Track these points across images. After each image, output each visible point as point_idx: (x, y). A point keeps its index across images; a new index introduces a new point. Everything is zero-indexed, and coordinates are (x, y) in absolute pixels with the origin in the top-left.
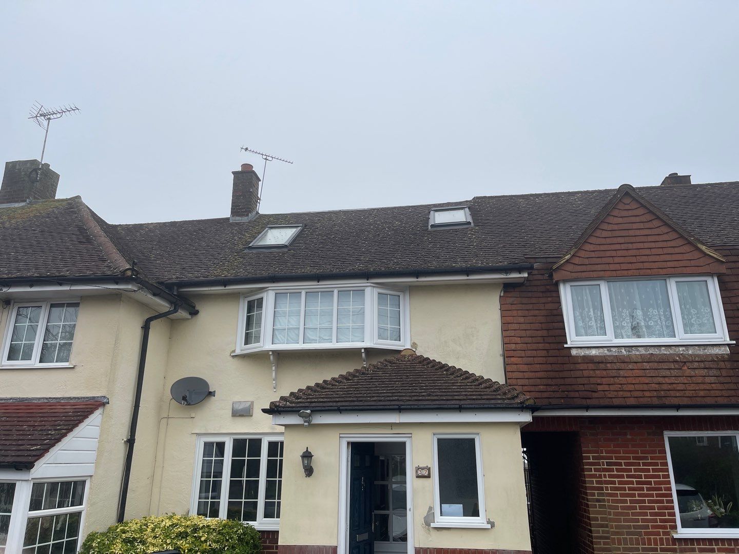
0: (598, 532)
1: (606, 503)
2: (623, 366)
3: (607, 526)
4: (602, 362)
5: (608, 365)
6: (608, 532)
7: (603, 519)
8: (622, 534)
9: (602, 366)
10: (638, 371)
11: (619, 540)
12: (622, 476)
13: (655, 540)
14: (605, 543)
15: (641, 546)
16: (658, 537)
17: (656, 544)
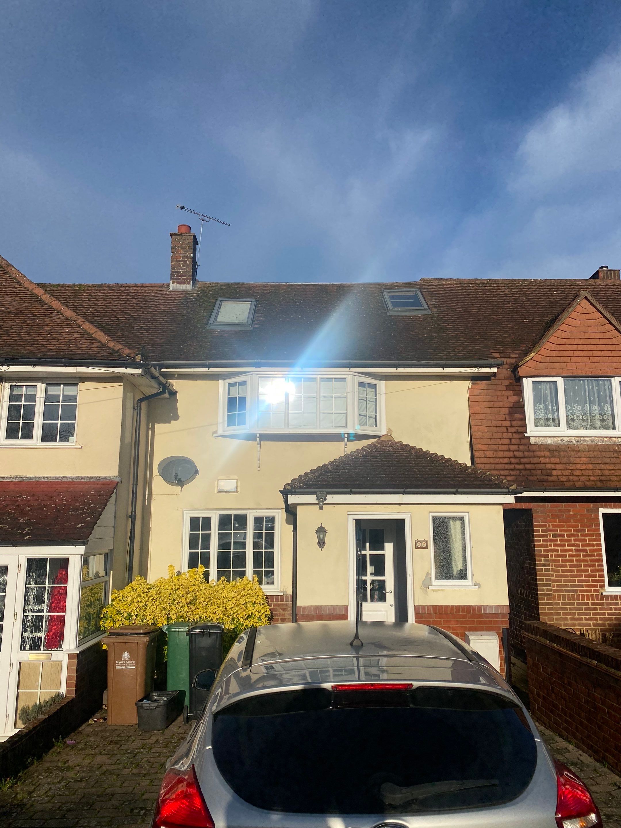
0: (543, 590)
1: (550, 568)
2: (572, 454)
3: (550, 585)
4: (556, 451)
5: (562, 453)
6: (550, 590)
7: (547, 580)
8: (561, 591)
9: (556, 454)
10: (585, 459)
11: (559, 596)
12: (564, 545)
13: (588, 596)
14: (548, 599)
15: (576, 602)
16: (590, 594)
17: (588, 599)
